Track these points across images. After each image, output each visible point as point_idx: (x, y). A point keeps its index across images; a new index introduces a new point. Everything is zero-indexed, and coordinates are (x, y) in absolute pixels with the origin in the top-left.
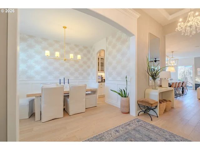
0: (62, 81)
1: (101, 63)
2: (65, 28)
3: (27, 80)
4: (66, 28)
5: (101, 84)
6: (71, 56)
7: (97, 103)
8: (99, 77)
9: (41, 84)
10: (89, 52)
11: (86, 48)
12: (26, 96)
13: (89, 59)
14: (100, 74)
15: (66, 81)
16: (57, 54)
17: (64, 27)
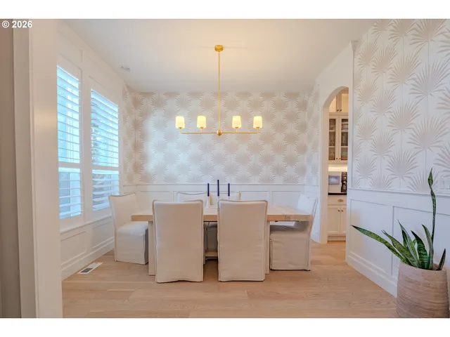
0: (213, 188)
1: (343, 134)
2: (219, 49)
3: (165, 183)
4: (222, 49)
5: (341, 201)
6: (237, 121)
7: (312, 257)
8: (333, 180)
9: (179, 192)
10: (303, 106)
11: (292, 95)
12: (130, 219)
13: (303, 127)
14: (337, 169)
15: (223, 188)
16: (202, 121)
17: (216, 49)
